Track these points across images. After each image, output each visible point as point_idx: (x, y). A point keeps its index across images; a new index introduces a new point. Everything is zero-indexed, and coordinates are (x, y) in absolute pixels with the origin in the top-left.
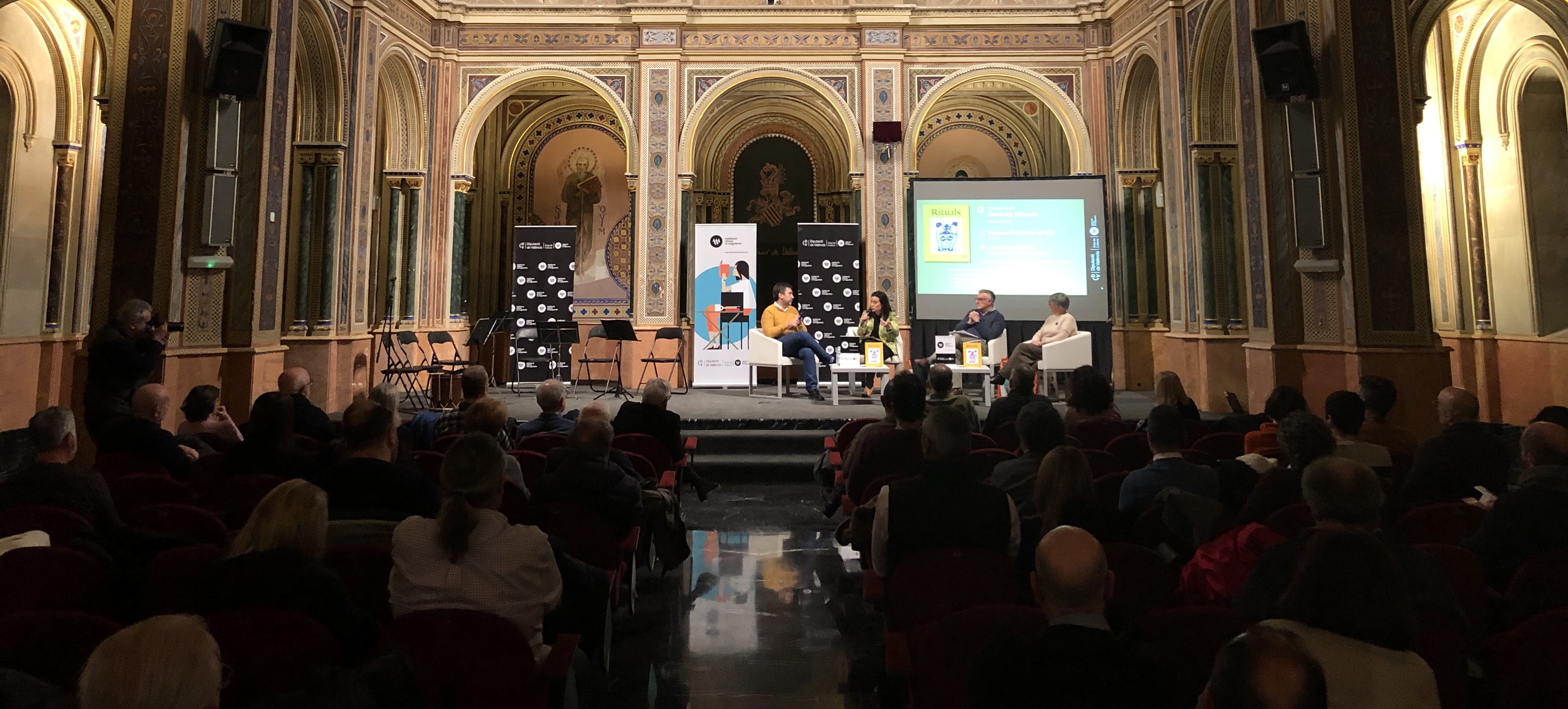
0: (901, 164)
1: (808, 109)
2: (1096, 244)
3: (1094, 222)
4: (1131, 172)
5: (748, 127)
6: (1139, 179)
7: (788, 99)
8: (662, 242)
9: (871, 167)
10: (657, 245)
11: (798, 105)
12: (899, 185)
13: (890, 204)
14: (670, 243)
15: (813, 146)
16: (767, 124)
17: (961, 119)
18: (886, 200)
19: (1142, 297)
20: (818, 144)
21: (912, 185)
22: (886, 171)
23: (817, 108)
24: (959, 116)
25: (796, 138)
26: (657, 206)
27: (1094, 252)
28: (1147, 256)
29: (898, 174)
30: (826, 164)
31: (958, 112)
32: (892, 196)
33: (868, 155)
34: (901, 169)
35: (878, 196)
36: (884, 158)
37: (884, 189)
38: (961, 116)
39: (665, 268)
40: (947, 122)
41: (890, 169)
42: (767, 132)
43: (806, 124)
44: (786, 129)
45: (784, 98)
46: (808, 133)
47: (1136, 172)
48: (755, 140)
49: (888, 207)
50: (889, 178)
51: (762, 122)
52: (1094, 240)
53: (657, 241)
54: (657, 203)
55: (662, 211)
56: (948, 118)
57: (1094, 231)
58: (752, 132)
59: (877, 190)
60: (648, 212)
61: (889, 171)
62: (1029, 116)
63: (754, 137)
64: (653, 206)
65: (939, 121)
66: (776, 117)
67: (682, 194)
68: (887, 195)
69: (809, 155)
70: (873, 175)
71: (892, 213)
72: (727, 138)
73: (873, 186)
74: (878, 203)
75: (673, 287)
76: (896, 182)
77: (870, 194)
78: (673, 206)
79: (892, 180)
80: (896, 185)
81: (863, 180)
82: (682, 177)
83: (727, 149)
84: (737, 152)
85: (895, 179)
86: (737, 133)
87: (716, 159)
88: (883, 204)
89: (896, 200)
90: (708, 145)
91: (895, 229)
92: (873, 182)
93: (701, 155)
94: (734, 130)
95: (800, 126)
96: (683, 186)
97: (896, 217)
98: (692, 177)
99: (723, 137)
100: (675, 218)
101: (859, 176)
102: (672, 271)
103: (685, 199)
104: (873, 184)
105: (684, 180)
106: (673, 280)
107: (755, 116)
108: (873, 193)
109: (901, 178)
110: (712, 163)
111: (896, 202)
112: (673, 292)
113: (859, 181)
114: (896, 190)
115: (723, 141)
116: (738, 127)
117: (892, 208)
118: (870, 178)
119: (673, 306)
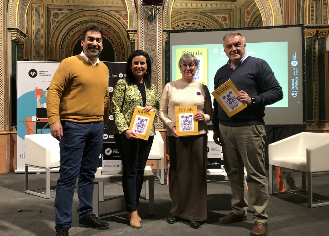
0: (161, 23)
1: (110, 17)
2: (296, 72)
3: (294, 57)
4: (313, 27)
5: (80, 28)
6: (317, 32)
7: (99, 11)
9: (141, 26)
11: (105, 15)
12: (160, 38)
13: (153, 50)
15: (114, 39)
17: (189, 25)
18: (151, 47)
19: (316, 109)
20: (116, 38)
21: (169, 36)
22: (152, 28)
23: (115, 16)
24: (188, 24)
27: (294, 78)
28: (319, 82)
29: (159, 30)
30: (120, 48)
31: (187, 21)
32: (155, 44)
33: (139, 17)
34: (161, 27)
35: (146, 44)
36: (151, 18)
37: (150, 40)
38: (189, 23)
40: (182, 26)
41: (154, 26)
43: (109, 26)
45: (97, 11)
46: (111, 32)
47: (317, 27)
49: (153, 52)
50: (153, 32)
52: (294, 69)
56: (183, 24)
57: (295, 63)
59: (146, 40)
61: (153, 28)
62: (223, 23)
65: (178, 26)
66: (93, 22)
67: (12, 41)
68: (152, 44)
69: (112, 44)
70: (143, 31)
71: (155, 56)
72: (68, 33)
73: (143, 39)
74: (146, 49)
75: (3, 105)
76: (158, 36)
77: (140, 43)
78: (3, 49)
79: (155, 35)
80: (158, 37)
81: (136, 34)
82: (11, 30)
83: (68, 39)
84: (74, 42)
85: (158, 34)
86: (74, 30)
87: (62, 44)
88: (149, 50)
89: (158, 47)
90: (56, 35)
91: (157, 67)
92: (143, 36)
93: (53, 40)
94: (72, 29)
95: (107, 28)
96: (12, 37)
97: (158, 59)
98: (19, 31)
99: (66, 32)
100: (4, 57)
101: (133, 32)
102: (3, 94)
103: (14, 46)
104: (143, 38)
105: (12, 32)
106: (4, 100)
107: (83, 21)
108: (143, 42)
109: (161, 32)
110: (60, 45)
111: (158, 49)
112: (3, 108)
113: (133, 35)
114: (158, 41)
115: (65, 34)
116: (74, 27)
117: (155, 53)
118: (141, 33)
119: (3, 118)
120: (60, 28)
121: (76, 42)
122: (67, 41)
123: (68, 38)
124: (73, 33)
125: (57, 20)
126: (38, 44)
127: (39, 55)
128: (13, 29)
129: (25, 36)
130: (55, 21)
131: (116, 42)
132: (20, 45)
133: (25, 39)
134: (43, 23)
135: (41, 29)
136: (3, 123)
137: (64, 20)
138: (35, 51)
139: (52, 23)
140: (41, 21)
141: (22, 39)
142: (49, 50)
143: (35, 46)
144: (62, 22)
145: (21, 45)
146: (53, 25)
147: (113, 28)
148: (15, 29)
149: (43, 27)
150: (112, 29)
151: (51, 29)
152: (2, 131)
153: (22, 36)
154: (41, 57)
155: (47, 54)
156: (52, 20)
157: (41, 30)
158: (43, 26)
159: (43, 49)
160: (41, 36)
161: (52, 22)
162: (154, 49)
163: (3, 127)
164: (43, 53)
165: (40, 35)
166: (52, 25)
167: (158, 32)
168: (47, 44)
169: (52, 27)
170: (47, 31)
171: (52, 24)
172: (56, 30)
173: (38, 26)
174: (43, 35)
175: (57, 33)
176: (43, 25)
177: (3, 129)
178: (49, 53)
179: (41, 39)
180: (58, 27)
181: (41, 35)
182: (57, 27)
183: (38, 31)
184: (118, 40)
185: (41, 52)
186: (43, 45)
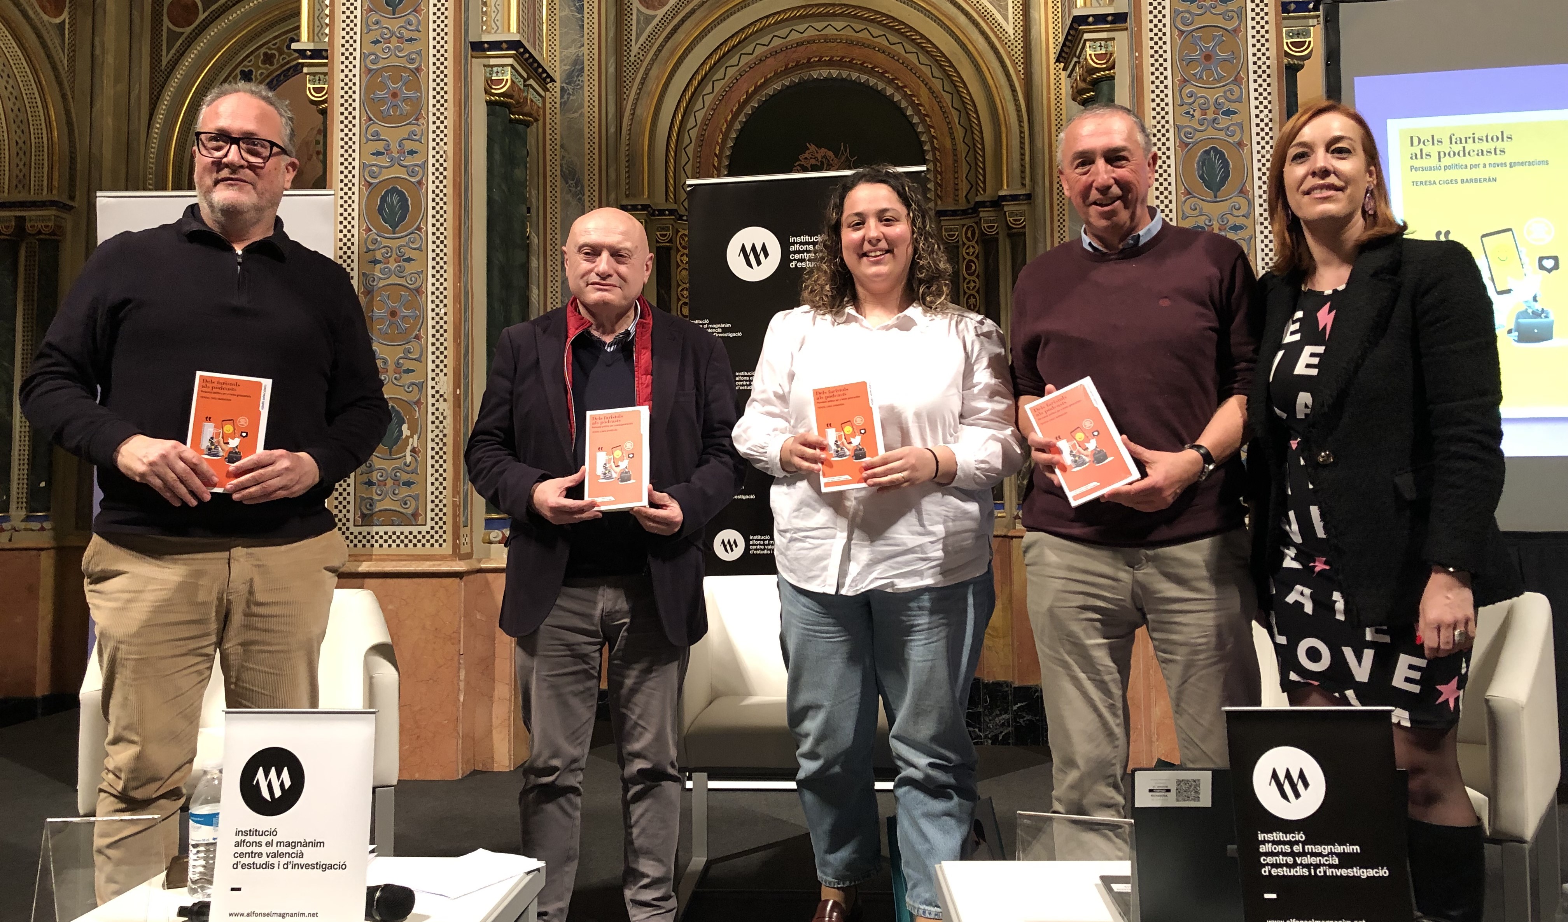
5: (760, 50)
8: (410, 268)
10: (394, 280)
13: (1228, 113)
14: (439, 271)
15: (924, 92)
16: (810, 41)
18: (1213, 96)
20: (937, 85)
25: (881, 76)
26: (394, 147)
30: (959, 133)
32: (1237, 81)
35: (1185, 81)
37: (1208, 57)
39: (421, 359)
42: (809, 65)
44: (857, 53)
46: (913, 58)
48: (778, 86)
49: (1224, 121)
50: (1226, 16)
51: (794, 36)
53: (393, 266)
54: (393, 135)
55: (409, 161)
58: (770, 61)
60: (363, 166)
63: (778, 75)
64: (380, 146)
66: (827, 15)
67: (489, 103)
68: (1221, 79)
69: (916, 120)
70: (1167, 12)
71: (1240, 144)
72: (706, 74)
73: (1168, 56)
74: (1186, 108)
75: (449, 422)
76: (1251, 32)
77: (1153, 78)
78: (451, 144)
79: (1236, 31)
80: (1251, 41)
81: (1125, 34)
82: (485, 50)
83: (707, 104)
84: (735, 116)
85: (1250, 23)
86: (734, 60)
87: (679, 129)
88: (1204, 112)
89: (1253, 95)
90: (654, 86)
91: (1251, 204)
92: (1167, 38)
93: (638, 111)
94: (724, 55)
95: (893, 38)
96: (490, 83)
97: (1256, 156)
98: (522, 54)
99: (697, 72)
100: (457, 185)
101: (1107, 23)
102: (449, 370)
103: (500, 128)
104: (1167, 47)
105: (493, 61)
106: (451, 399)
107: (779, 13)
108: (1168, 73)
109: (1272, 14)
110: (669, 136)
111: (1253, 103)
112: (449, 440)
113: (1106, 40)
114: (1251, 59)
115: (695, 83)
116: (734, 47)
117: (1241, 126)
118: (1155, 21)
119: (448, 492)
120: (672, 53)
121: (742, 118)
122: (700, 115)
123: (709, 99)
124: (731, 72)
125: (660, 13)
126: (573, 131)
127: (578, 183)
128: (496, 45)
129: (544, 79)
130: (649, 19)
131: (937, 108)
132: (520, 127)
133: (542, 93)
134: (596, 31)
135: (586, 63)
136: (449, 519)
137: (693, 12)
138: (558, 168)
139: (634, 33)
140: (586, 21)
141: (531, 95)
142: (623, 159)
143: (558, 142)
144: (683, 21)
145: (527, 124)
146: (642, 40)
147: (923, 36)
148: (504, 46)
149: (596, 51)
150: (922, 44)
151: (632, 59)
152: (443, 558)
153: (531, 82)
154: (587, 193)
155: (613, 176)
156: (634, 17)
157: (586, 68)
158: (596, 46)
159: (596, 157)
160: (586, 94)
161: (634, 28)
162: (1233, 107)
163: (449, 536)
164: (596, 172)
165: (582, 88)
166: (633, 43)
167: (1250, 15)
168: (612, 130)
169: (635, 49)
170: (612, 70)
171: (634, 38)
172: (653, 61)
173: (573, 50)
174: (596, 88)
175: (658, 78)
176: (596, 41)
177: (447, 548)
178: (624, 175)
179: (586, 109)
180: (662, 46)
181: (586, 88)
182: (659, 51)
183: (576, 70)
184: (947, 97)
185: (586, 172)
186: (596, 135)
